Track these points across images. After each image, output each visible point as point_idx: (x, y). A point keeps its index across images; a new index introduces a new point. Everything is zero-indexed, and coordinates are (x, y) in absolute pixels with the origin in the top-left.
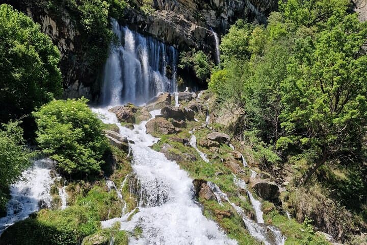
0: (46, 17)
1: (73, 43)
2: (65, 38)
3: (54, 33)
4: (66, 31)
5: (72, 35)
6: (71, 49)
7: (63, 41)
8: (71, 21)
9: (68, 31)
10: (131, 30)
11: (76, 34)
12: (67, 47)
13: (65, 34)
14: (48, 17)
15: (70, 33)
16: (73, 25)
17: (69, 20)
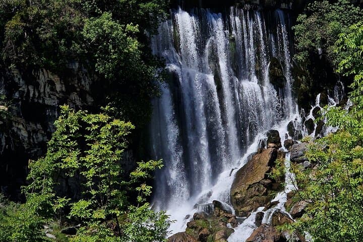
0: (42, 71)
1: (90, 95)
2: (77, 92)
3: (58, 89)
4: (76, 82)
5: (86, 84)
6: (90, 104)
7: (74, 96)
8: (80, 64)
9: (79, 80)
10: (186, 11)
11: (93, 81)
12: (82, 103)
13: (76, 85)
14: (44, 70)
15: (83, 82)
16: (85, 68)
17: (77, 64)
